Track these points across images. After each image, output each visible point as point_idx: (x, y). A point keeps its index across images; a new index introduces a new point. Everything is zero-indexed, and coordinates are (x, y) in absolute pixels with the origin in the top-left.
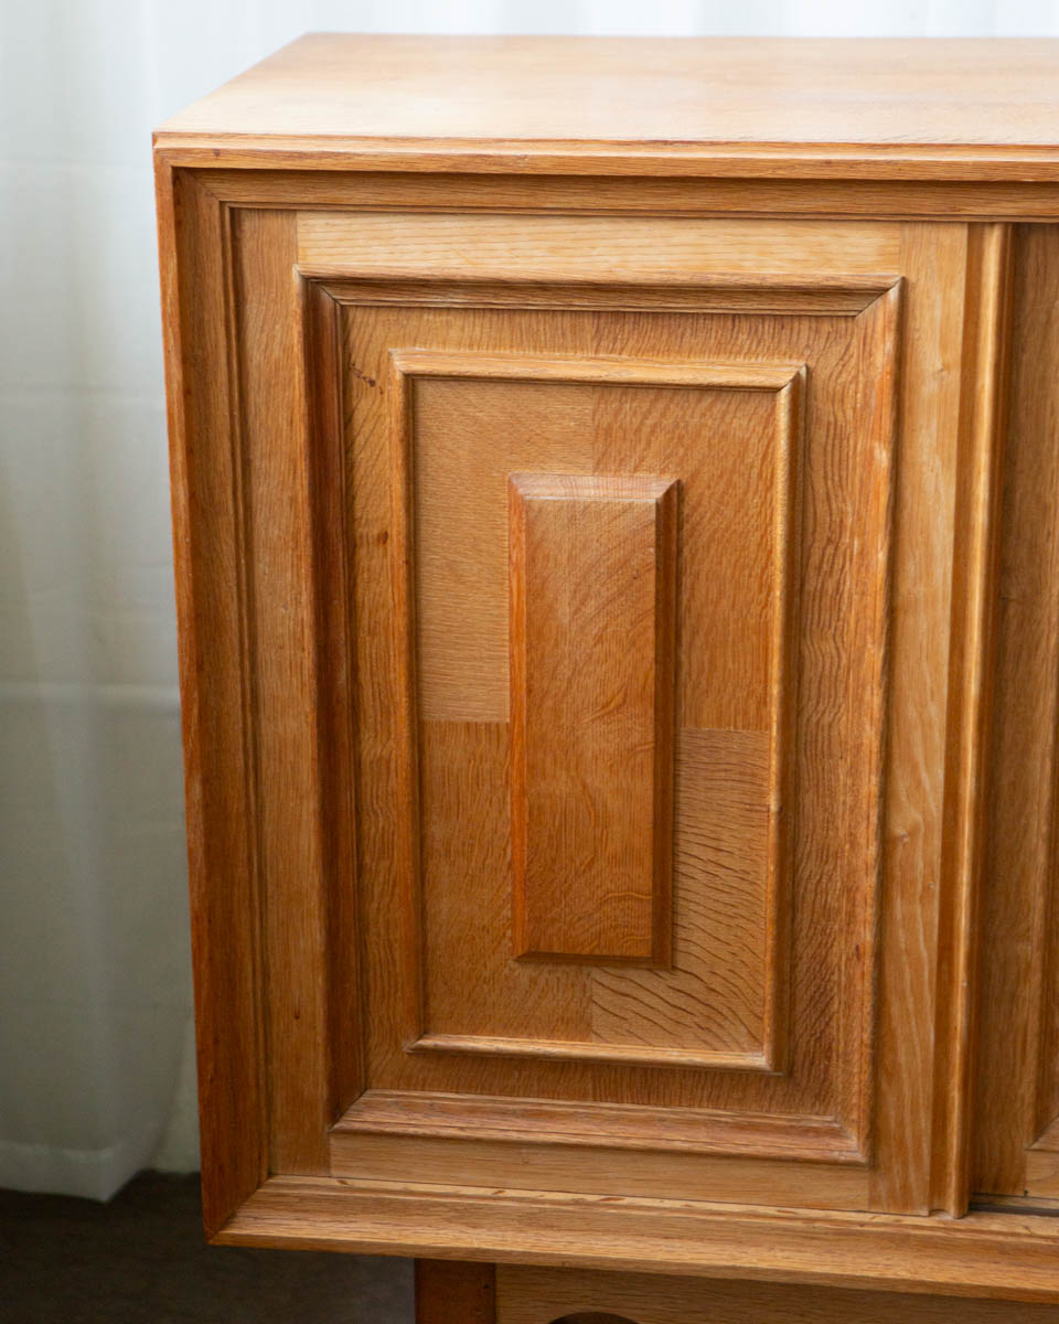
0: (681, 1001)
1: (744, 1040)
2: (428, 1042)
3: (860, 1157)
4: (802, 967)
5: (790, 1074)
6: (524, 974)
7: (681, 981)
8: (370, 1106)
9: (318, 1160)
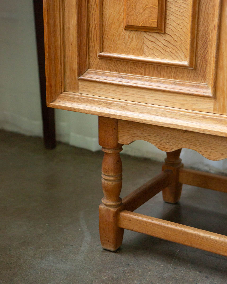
0: (166, 44)
1: (183, 57)
2: (102, 54)
3: (211, 95)
4: (200, 34)
5: (195, 69)
6: (127, 34)
7: (167, 37)
8: (89, 73)
9: (76, 88)
